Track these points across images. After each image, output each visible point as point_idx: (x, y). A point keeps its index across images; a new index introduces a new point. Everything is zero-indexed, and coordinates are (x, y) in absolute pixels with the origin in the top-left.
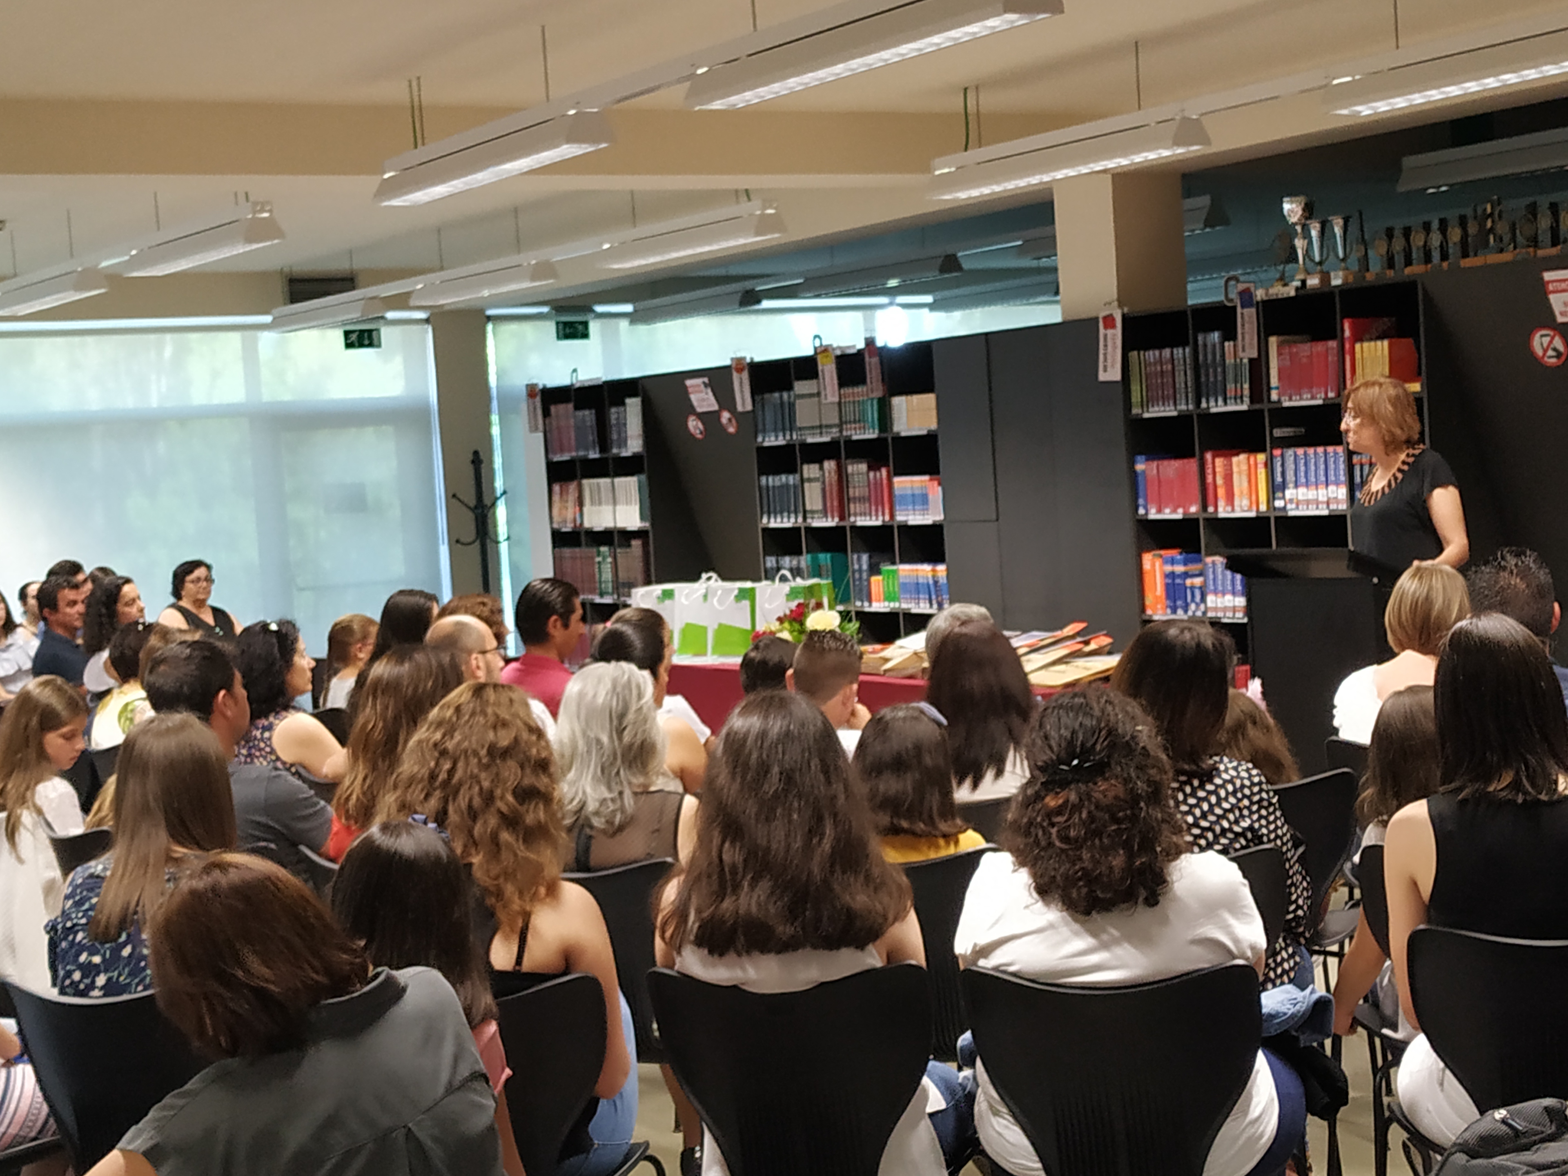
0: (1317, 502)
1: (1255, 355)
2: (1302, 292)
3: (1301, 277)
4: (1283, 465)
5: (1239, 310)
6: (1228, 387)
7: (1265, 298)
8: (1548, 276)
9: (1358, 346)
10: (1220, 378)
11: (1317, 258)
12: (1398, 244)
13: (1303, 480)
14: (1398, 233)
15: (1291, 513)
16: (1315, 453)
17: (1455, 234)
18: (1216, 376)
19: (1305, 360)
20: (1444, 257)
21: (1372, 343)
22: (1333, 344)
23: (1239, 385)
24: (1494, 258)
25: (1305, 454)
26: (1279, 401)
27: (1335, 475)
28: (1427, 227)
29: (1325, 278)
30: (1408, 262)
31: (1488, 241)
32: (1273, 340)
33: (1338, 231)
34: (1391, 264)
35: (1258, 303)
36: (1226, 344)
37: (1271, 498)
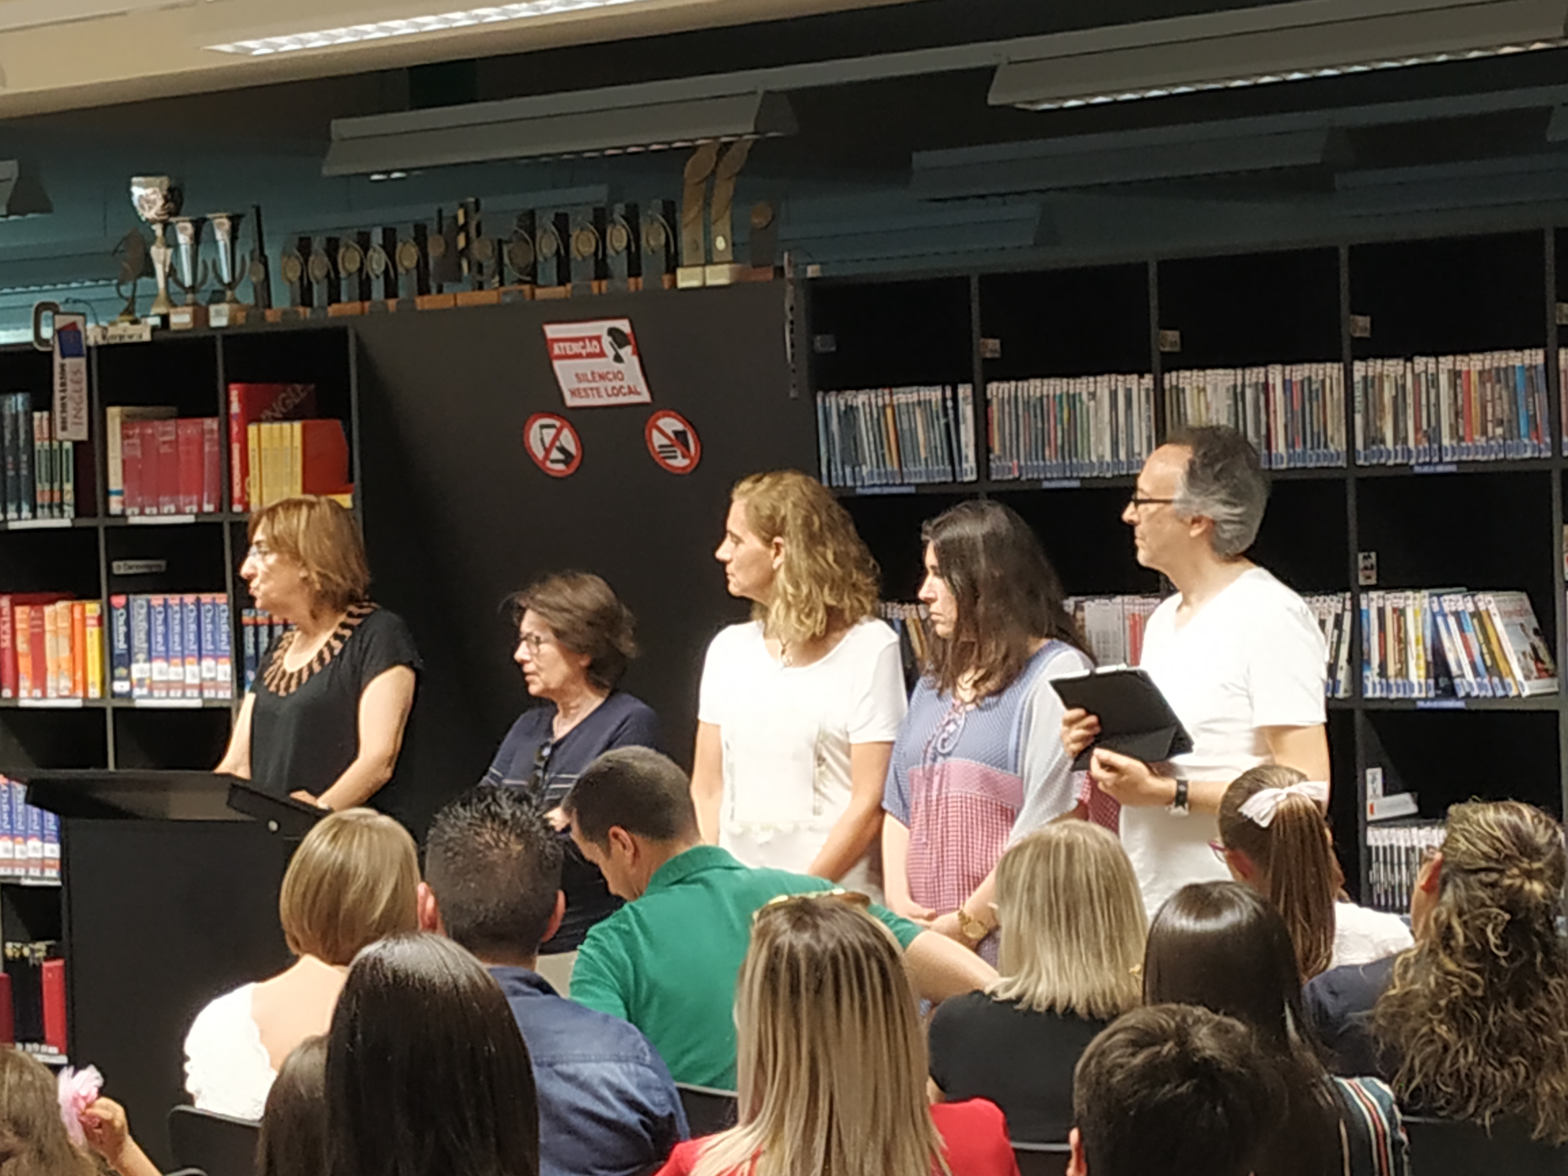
0: (184, 686)
1: (83, 436)
2: (164, 334)
3: (163, 310)
4: (128, 623)
5: (57, 360)
6: (39, 487)
7: (101, 342)
8: (552, 331)
9: (252, 429)
10: (24, 472)
11: (188, 281)
12: (318, 267)
13: (161, 648)
14: (318, 244)
15: (140, 703)
16: (182, 605)
17: (408, 255)
18: (17, 469)
19: (164, 449)
20: (391, 292)
21: (276, 426)
22: (211, 424)
23: (56, 486)
24: (468, 297)
25: (166, 605)
26: (123, 515)
27: (214, 643)
28: (364, 242)
29: (201, 315)
30: (334, 298)
31: (460, 266)
32: (114, 414)
33: (222, 236)
34: (306, 300)
35: (89, 348)
36: (37, 415)
37: (108, 677)
